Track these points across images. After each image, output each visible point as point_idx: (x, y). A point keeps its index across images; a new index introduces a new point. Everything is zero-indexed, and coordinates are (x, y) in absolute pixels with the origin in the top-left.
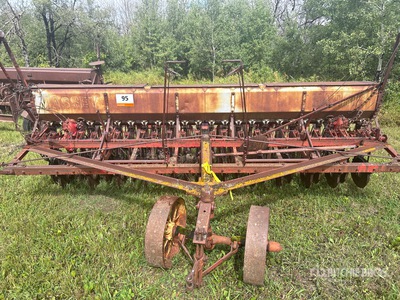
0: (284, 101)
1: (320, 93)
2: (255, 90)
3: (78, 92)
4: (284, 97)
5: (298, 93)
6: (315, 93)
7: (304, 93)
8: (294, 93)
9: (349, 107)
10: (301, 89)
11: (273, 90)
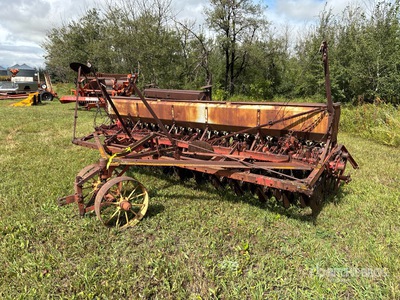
0: (243, 117)
1: (273, 111)
2: (222, 106)
3: (125, 101)
4: (242, 114)
5: (253, 110)
6: (268, 111)
7: (259, 111)
8: (250, 110)
9: (300, 127)
10: (256, 107)
11: (235, 107)
